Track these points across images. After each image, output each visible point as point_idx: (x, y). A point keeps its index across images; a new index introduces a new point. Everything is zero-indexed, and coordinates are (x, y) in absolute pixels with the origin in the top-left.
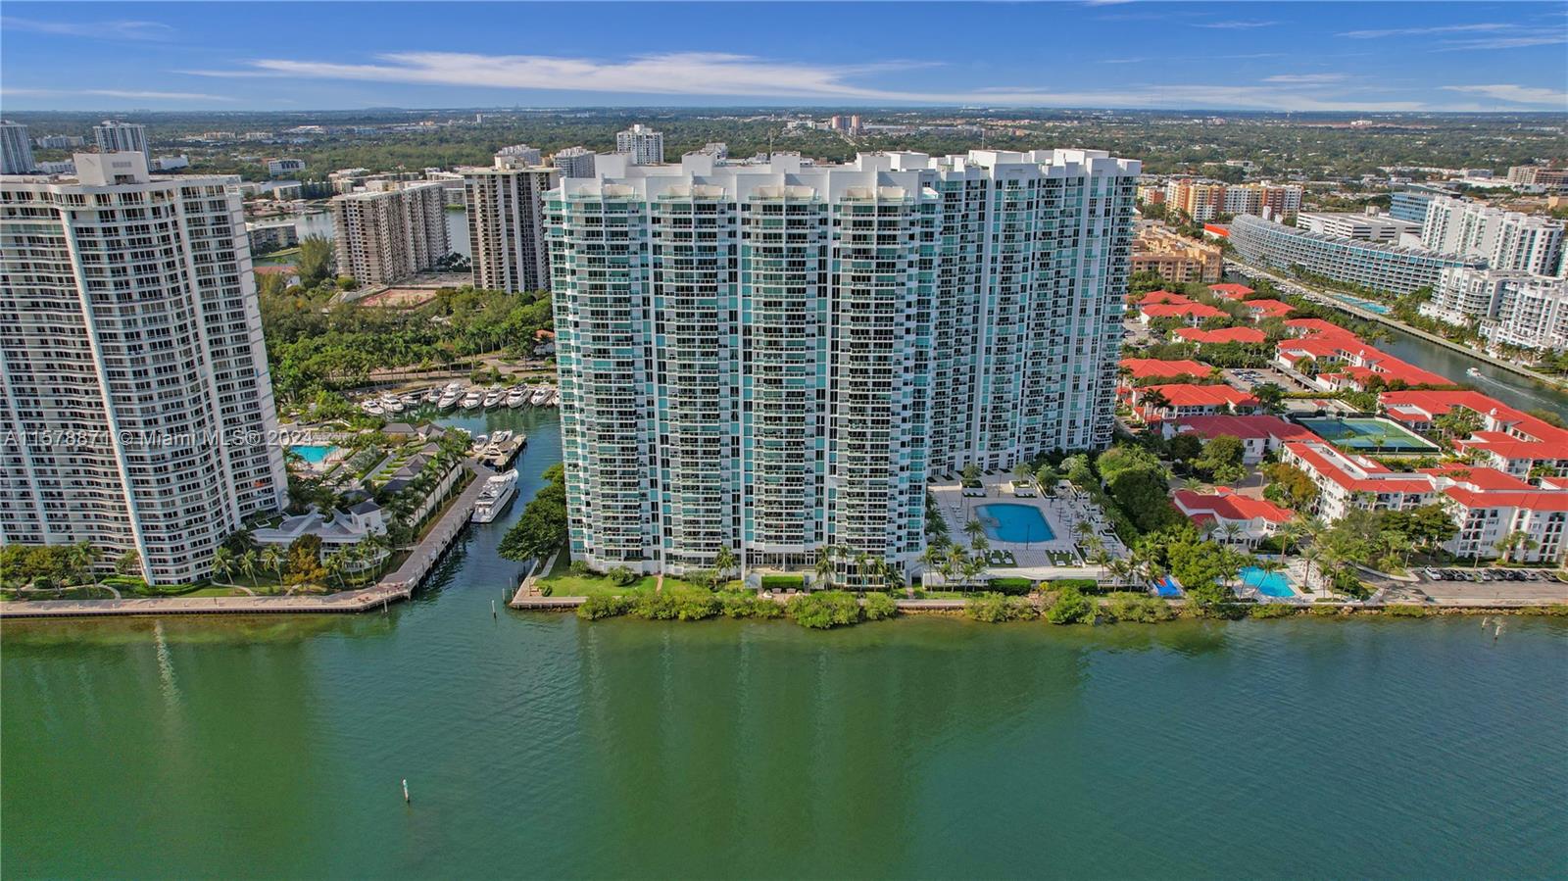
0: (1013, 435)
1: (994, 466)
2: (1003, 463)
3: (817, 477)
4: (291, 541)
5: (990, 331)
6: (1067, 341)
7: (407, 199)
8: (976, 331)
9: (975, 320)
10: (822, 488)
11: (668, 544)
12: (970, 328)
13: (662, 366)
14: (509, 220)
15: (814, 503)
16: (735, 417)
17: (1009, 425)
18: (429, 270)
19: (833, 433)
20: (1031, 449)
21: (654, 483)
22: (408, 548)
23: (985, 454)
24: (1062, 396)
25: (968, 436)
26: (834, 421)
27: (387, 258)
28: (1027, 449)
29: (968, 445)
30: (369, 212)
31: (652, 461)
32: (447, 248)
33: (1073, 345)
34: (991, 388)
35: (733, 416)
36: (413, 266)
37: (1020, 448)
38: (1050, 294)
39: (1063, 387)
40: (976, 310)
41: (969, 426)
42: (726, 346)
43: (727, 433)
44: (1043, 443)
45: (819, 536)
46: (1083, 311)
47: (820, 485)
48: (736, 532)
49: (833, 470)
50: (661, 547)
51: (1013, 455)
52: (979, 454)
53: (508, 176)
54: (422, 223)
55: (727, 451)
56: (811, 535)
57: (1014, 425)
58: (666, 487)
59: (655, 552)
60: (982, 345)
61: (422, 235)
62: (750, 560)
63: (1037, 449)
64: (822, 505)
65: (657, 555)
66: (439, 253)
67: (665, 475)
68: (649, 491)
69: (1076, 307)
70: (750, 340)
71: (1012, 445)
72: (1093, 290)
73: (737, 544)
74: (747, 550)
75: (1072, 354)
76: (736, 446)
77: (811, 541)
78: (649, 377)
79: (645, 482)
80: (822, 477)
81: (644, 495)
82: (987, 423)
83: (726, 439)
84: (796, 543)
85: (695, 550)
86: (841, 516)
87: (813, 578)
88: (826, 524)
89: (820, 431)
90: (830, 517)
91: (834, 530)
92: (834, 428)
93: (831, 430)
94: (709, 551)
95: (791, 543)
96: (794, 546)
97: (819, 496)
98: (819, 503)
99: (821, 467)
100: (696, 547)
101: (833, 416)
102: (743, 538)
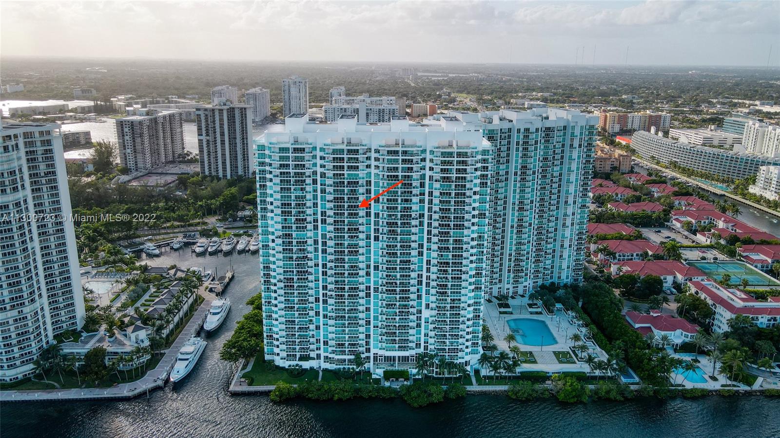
0: (526, 275)
1: (515, 293)
2: (520, 291)
3: (417, 311)
4: (86, 351)
5: (513, 215)
6: (557, 219)
7: (161, 120)
8: (505, 215)
9: (505, 208)
10: (420, 317)
11: (326, 351)
12: (502, 213)
13: (324, 244)
14: (222, 134)
15: (415, 326)
16: (368, 274)
17: (524, 269)
18: (173, 162)
19: (428, 284)
20: (537, 282)
21: (317, 314)
22: (162, 352)
23: (510, 286)
24: (554, 251)
25: (501, 276)
26: (428, 278)
27: (148, 155)
28: (534, 282)
29: (500, 281)
30: (137, 128)
31: (317, 300)
32: (183, 148)
33: (560, 222)
34: (514, 248)
35: (367, 274)
36: (163, 159)
37: (530, 282)
38: (547, 193)
39: (554, 246)
40: (505, 203)
41: (501, 270)
42: (363, 232)
43: (363, 284)
44: (544, 278)
45: (418, 346)
46: (566, 202)
48: (367, 343)
49: (427, 306)
50: (321, 352)
51: (526, 286)
52: (507, 286)
53: (222, 110)
54: (168, 134)
55: (362, 294)
56: (413, 345)
57: (527, 269)
58: (325, 316)
59: (317, 354)
60: (509, 223)
61: (169, 141)
62: (375, 359)
63: (540, 282)
64: (420, 327)
65: (319, 356)
66: (179, 151)
67: (325, 309)
68: (314, 319)
69: (562, 200)
70: (378, 229)
71: (526, 281)
72: (572, 189)
73: (368, 350)
74: (374, 354)
75: (560, 227)
76: (368, 292)
77: (414, 349)
78: (316, 250)
79: (312, 313)
80: (421, 311)
81: (311, 320)
82: (512, 268)
83: (362, 287)
84: (404, 350)
85: (342, 354)
86: (432, 334)
87: (415, 371)
88: (423, 338)
89: (420, 283)
90: (425, 334)
91: (427, 343)
92: (428, 281)
93: (427, 282)
94: (351, 355)
95: (401, 350)
96: (403, 352)
97: (419, 322)
98: (419, 325)
99: (420, 304)
100: (343, 353)
101: (428, 274)
102: (372, 347)
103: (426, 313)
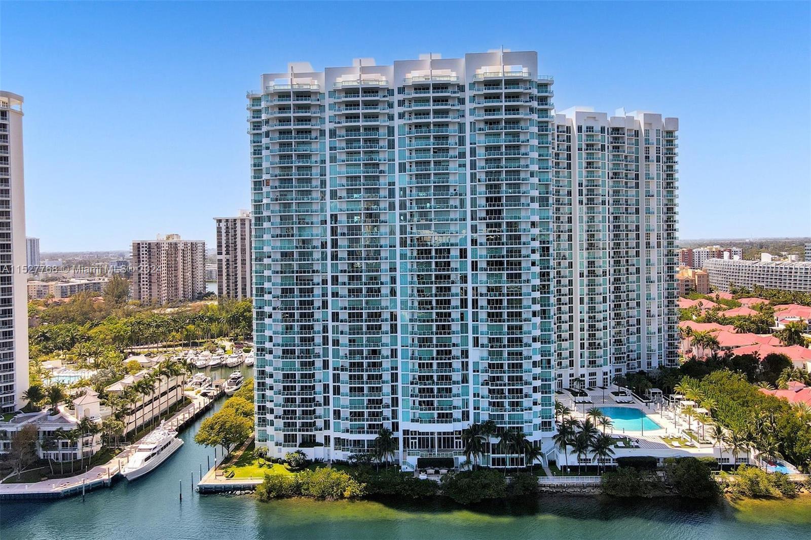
3: (462, 351)
7: (181, 247)
10: (467, 362)
11: (337, 429)
15: (460, 379)
17: (602, 343)
19: (475, 304)
20: (620, 369)
23: (586, 371)
24: (639, 321)
29: (572, 364)
37: (611, 366)
39: (639, 313)
44: (628, 363)
45: (466, 416)
47: (465, 360)
48: (395, 414)
49: (476, 343)
50: (331, 432)
51: (606, 373)
52: (581, 371)
54: (189, 266)
56: (459, 413)
57: (605, 345)
59: (326, 437)
62: (406, 442)
64: (467, 381)
65: (327, 440)
68: (321, 372)
71: (605, 365)
74: (404, 432)
76: (394, 322)
77: (459, 421)
79: (319, 362)
80: (467, 351)
82: (585, 342)
84: (446, 422)
85: (360, 432)
86: (484, 391)
87: (462, 459)
88: (471, 399)
89: (464, 303)
90: (474, 395)
91: (478, 409)
92: (475, 297)
93: (473, 300)
94: (372, 433)
95: (442, 422)
96: (444, 425)
97: (465, 372)
98: (465, 380)
99: (465, 340)
100: (360, 430)
101: (475, 285)
102: (400, 420)
103: (475, 355)
